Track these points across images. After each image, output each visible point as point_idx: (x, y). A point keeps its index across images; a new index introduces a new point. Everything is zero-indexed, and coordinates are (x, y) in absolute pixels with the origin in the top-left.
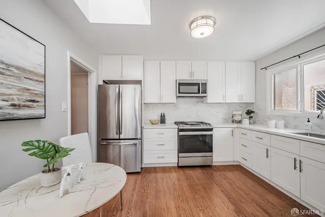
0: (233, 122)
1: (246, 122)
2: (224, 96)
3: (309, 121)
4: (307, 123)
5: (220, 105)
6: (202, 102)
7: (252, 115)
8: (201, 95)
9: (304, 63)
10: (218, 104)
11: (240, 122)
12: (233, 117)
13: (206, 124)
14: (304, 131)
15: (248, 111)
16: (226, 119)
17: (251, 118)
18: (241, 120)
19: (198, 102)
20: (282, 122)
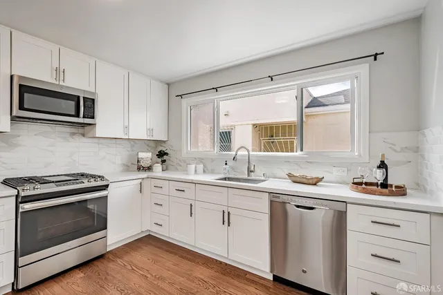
0: (139, 169)
1: (158, 168)
2: (127, 128)
3: (226, 164)
4: (225, 166)
5: (118, 141)
6: (83, 135)
7: (165, 157)
8: (81, 120)
9: (221, 99)
10: (114, 141)
11: (149, 169)
12: (138, 161)
13: (93, 176)
14: (223, 176)
15: (160, 152)
16: (127, 166)
17: (164, 161)
18: (151, 166)
19: (73, 134)
20: (201, 167)
